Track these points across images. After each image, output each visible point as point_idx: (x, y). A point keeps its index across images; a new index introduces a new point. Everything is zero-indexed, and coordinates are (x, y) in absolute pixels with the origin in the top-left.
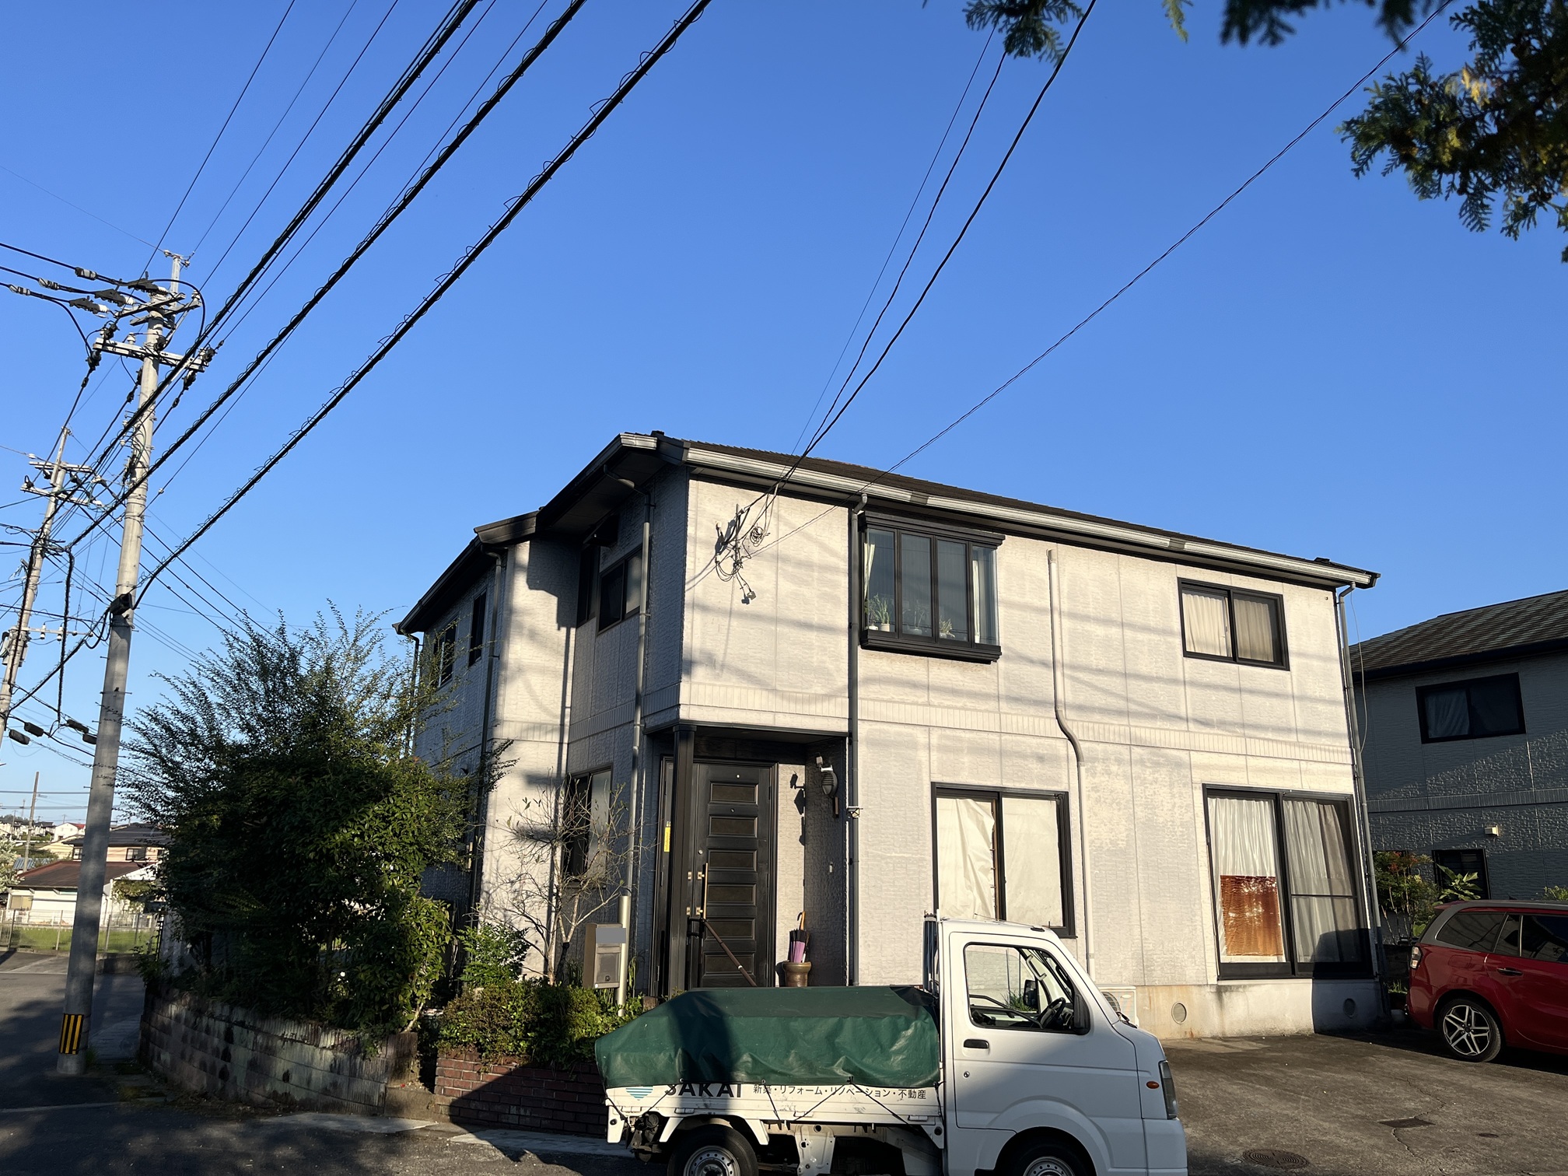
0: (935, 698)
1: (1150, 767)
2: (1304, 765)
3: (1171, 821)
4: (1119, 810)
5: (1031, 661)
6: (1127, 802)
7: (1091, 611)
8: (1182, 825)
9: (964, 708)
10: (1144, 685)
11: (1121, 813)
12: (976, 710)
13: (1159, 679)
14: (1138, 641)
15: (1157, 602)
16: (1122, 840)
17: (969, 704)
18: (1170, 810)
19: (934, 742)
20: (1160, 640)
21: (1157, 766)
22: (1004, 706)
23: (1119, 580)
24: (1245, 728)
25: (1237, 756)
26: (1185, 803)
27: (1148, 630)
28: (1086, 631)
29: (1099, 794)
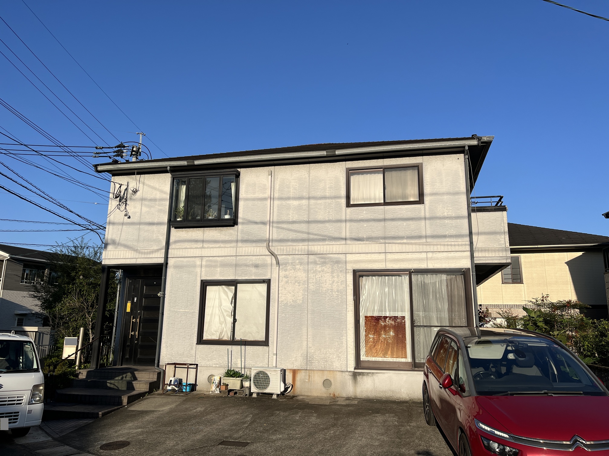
0: (206, 245)
1: (320, 264)
2: (430, 255)
3: (331, 289)
4: (299, 286)
5: (256, 223)
6: (304, 281)
7: (291, 195)
8: (338, 291)
9: (219, 247)
10: (320, 225)
11: (300, 287)
12: (225, 247)
13: (329, 221)
14: (318, 204)
15: (332, 183)
16: (299, 300)
17: (222, 245)
18: (331, 284)
19: (204, 263)
20: (332, 202)
21: (324, 263)
22: (240, 244)
23: (309, 177)
24: (386, 239)
25: (379, 254)
26: (341, 280)
27: (325, 198)
28: (288, 204)
29: (288, 279)
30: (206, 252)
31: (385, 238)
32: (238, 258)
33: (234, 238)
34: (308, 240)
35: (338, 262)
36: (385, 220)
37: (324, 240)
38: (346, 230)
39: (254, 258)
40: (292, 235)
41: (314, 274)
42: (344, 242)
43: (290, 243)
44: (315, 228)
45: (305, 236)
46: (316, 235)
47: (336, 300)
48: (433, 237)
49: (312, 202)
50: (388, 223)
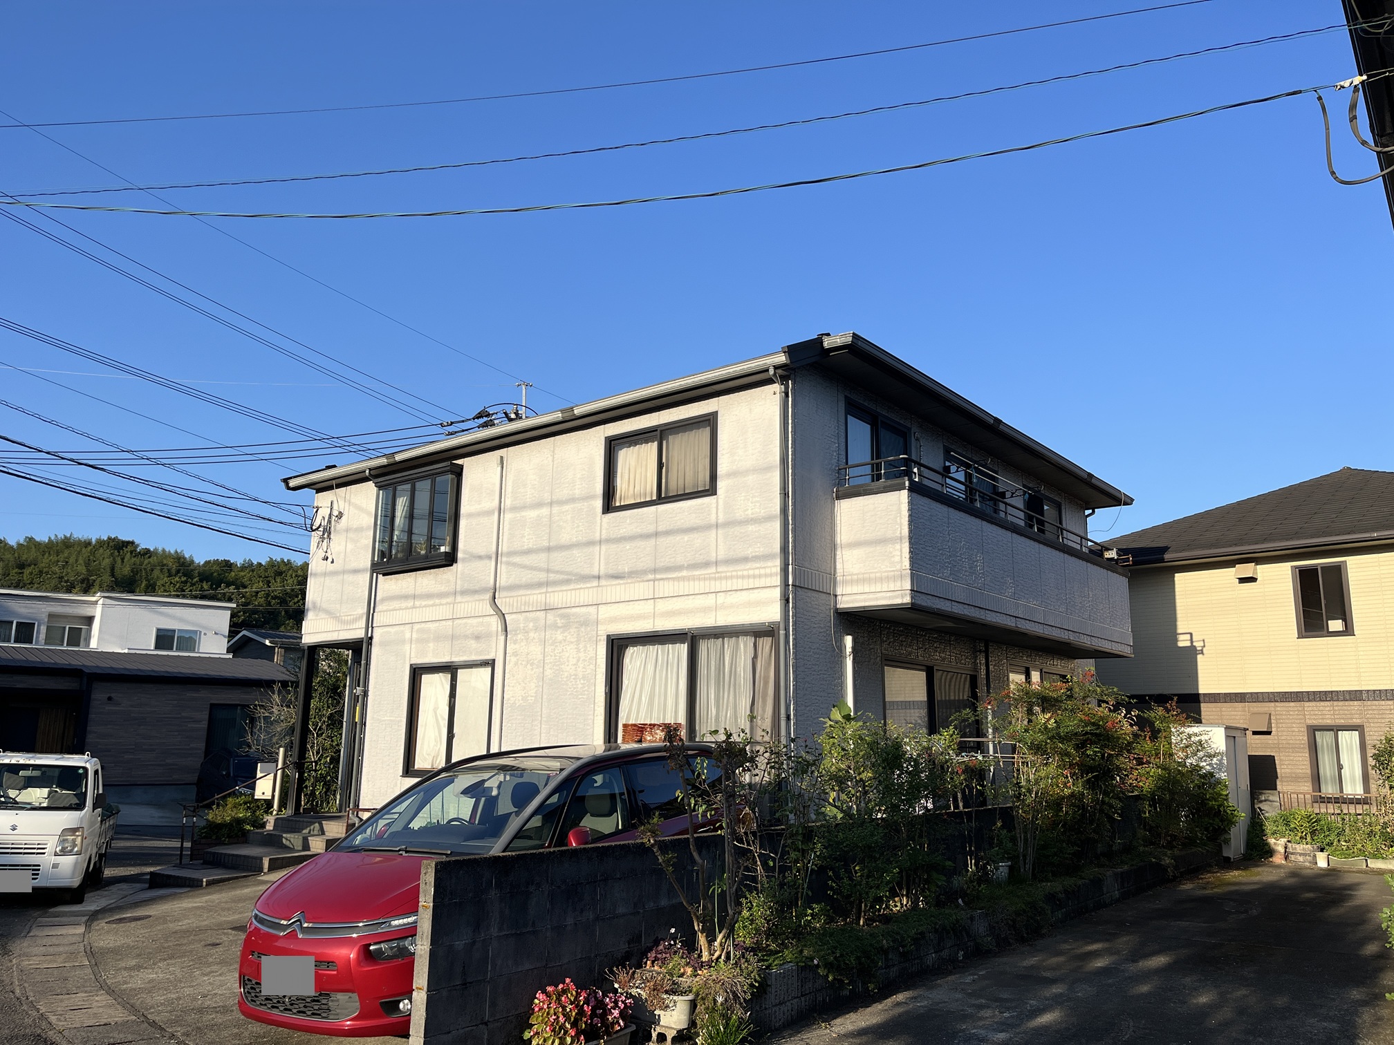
0: (417, 603)
1: (561, 627)
2: (721, 598)
3: (574, 675)
4: (532, 670)
5: (478, 558)
6: (539, 661)
7: (528, 500)
8: (584, 678)
9: (433, 605)
10: (564, 554)
11: (533, 672)
12: (440, 605)
13: (577, 545)
14: (564, 512)
15: (584, 469)
16: (532, 696)
17: (437, 601)
18: (575, 664)
19: (415, 636)
20: (583, 505)
21: (566, 627)
22: (459, 599)
23: (553, 461)
24: (658, 571)
25: (645, 601)
26: (589, 656)
27: (573, 500)
28: (523, 517)
29: (518, 657)
30: (416, 616)
31: (655, 571)
32: (457, 622)
33: (451, 588)
34: (547, 584)
35: (585, 623)
36: (657, 534)
37: (568, 582)
38: (599, 560)
39: (474, 621)
40: (527, 576)
41: (553, 647)
42: (595, 583)
43: (522, 592)
44: (558, 560)
45: (542, 576)
46: (557, 572)
47: (581, 694)
48: (729, 561)
49: (556, 509)
50: (662, 541)
